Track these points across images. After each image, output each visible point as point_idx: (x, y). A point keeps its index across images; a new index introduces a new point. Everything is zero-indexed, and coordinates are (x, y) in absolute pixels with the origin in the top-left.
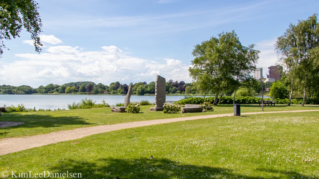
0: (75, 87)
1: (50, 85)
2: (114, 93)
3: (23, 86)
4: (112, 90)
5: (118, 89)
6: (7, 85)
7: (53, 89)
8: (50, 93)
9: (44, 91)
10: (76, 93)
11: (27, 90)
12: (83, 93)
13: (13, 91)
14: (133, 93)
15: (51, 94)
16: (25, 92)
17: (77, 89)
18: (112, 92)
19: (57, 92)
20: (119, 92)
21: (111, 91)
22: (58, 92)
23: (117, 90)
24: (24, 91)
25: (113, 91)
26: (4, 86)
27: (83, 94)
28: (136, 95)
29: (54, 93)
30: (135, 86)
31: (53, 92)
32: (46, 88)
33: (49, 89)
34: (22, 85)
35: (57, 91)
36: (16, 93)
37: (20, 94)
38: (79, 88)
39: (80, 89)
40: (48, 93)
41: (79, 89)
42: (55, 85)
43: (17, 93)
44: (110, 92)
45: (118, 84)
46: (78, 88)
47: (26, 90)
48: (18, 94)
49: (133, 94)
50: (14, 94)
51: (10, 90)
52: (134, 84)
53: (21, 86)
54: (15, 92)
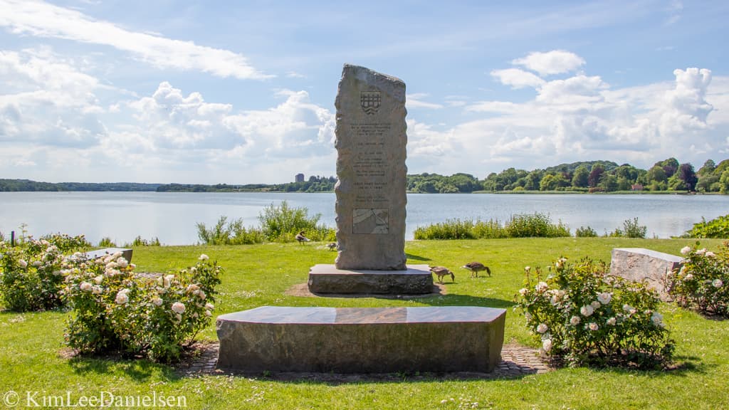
0: (563, 175)
1: (509, 170)
2: (658, 189)
3: (459, 174)
4: (653, 181)
5: (671, 179)
6: (430, 174)
7: (514, 180)
8: (506, 190)
9: (495, 185)
10: (564, 190)
11: (463, 184)
12: (581, 188)
13: (437, 186)
14: (711, 189)
15: (509, 191)
16: (458, 187)
17: (567, 181)
18: (652, 186)
19: (521, 187)
20: (671, 186)
21: (650, 184)
22: (523, 186)
23: (666, 182)
24: (456, 186)
25: (657, 182)
26: (426, 175)
27: (578, 190)
28: (720, 193)
29: (516, 188)
30: (718, 169)
31: (514, 187)
32: (498, 180)
33: (506, 182)
34: (455, 173)
35: (523, 184)
36: (442, 189)
37: (449, 193)
38: (573, 176)
39: (574, 179)
40: (503, 190)
41: (571, 179)
42: (519, 171)
43: (444, 190)
44: (648, 187)
45: (673, 163)
46: (571, 176)
47: (461, 184)
48: (446, 193)
49: (713, 190)
50: (438, 192)
51: (431, 184)
52: (717, 164)
53: (454, 175)
54: (440, 188)
